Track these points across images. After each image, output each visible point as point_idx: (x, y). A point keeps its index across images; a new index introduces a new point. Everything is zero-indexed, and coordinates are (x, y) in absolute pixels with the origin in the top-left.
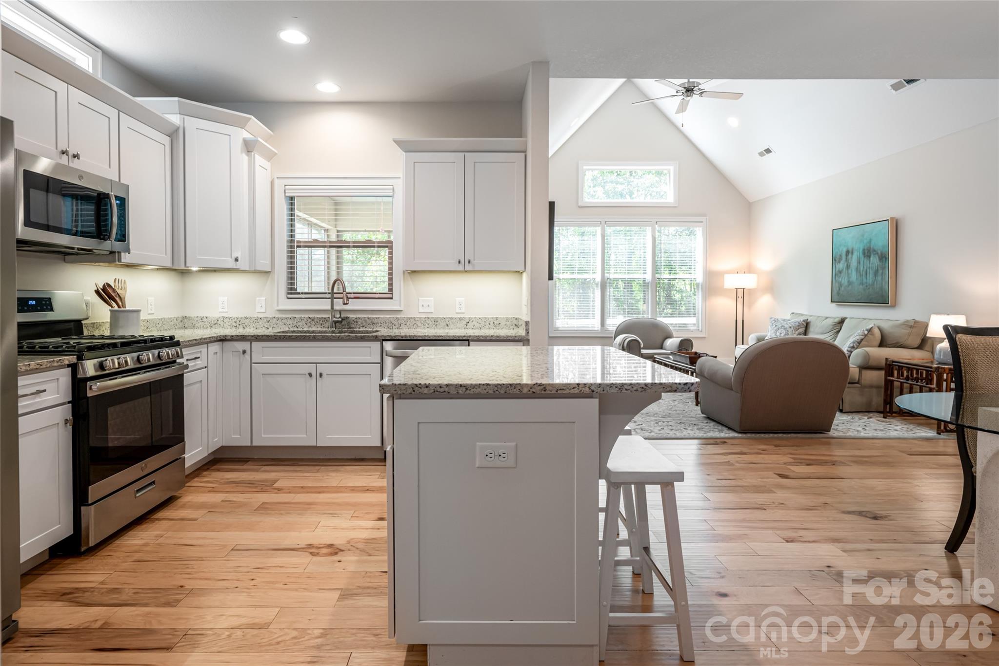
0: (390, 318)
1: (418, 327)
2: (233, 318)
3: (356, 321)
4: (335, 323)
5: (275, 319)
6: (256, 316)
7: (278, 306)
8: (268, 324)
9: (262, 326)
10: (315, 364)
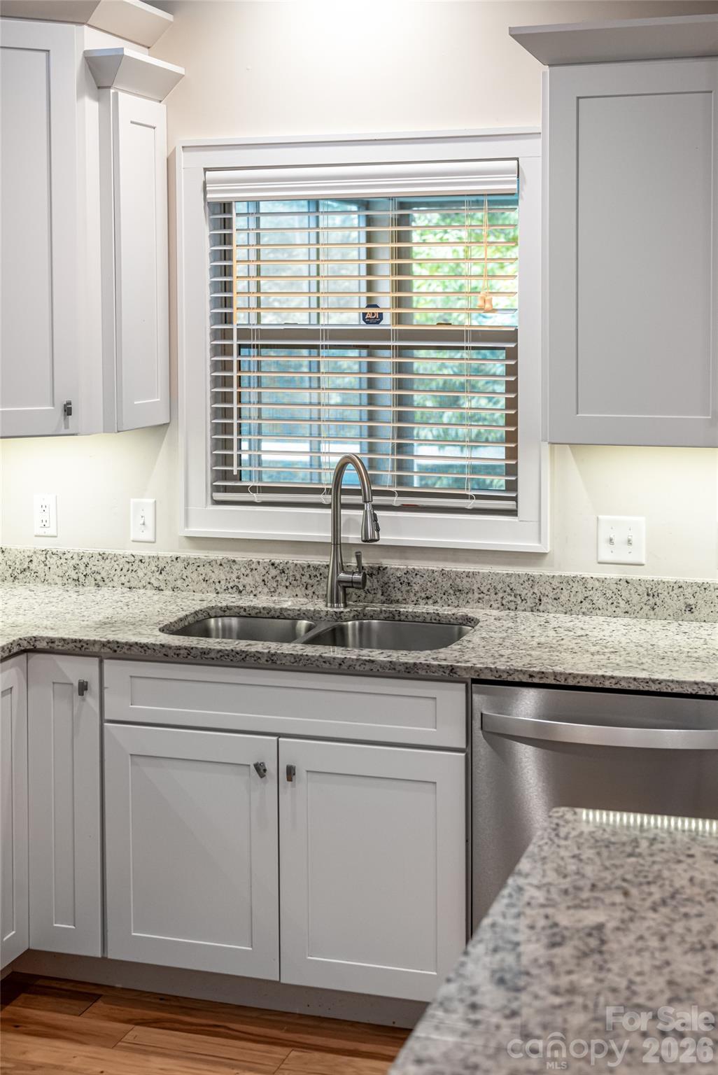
0: (509, 575)
1: (594, 609)
2: (68, 556)
3: (407, 579)
4: (344, 588)
5: (180, 565)
6: (128, 552)
7: (187, 524)
8: (161, 577)
9: (143, 583)
10: (275, 738)
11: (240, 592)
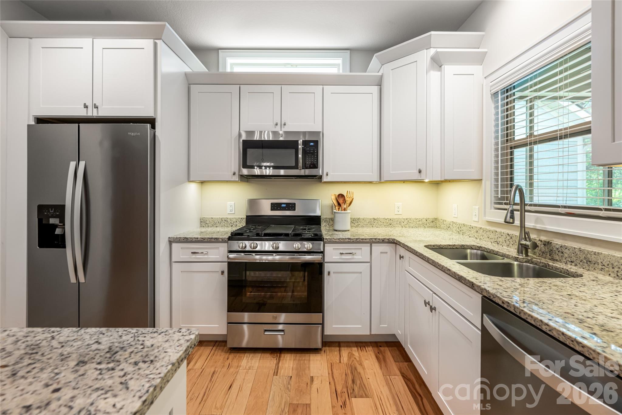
2: (458, 224)
3: (561, 250)
6: (470, 225)
9: (473, 235)
10: (432, 293)
11: (498, 244)
